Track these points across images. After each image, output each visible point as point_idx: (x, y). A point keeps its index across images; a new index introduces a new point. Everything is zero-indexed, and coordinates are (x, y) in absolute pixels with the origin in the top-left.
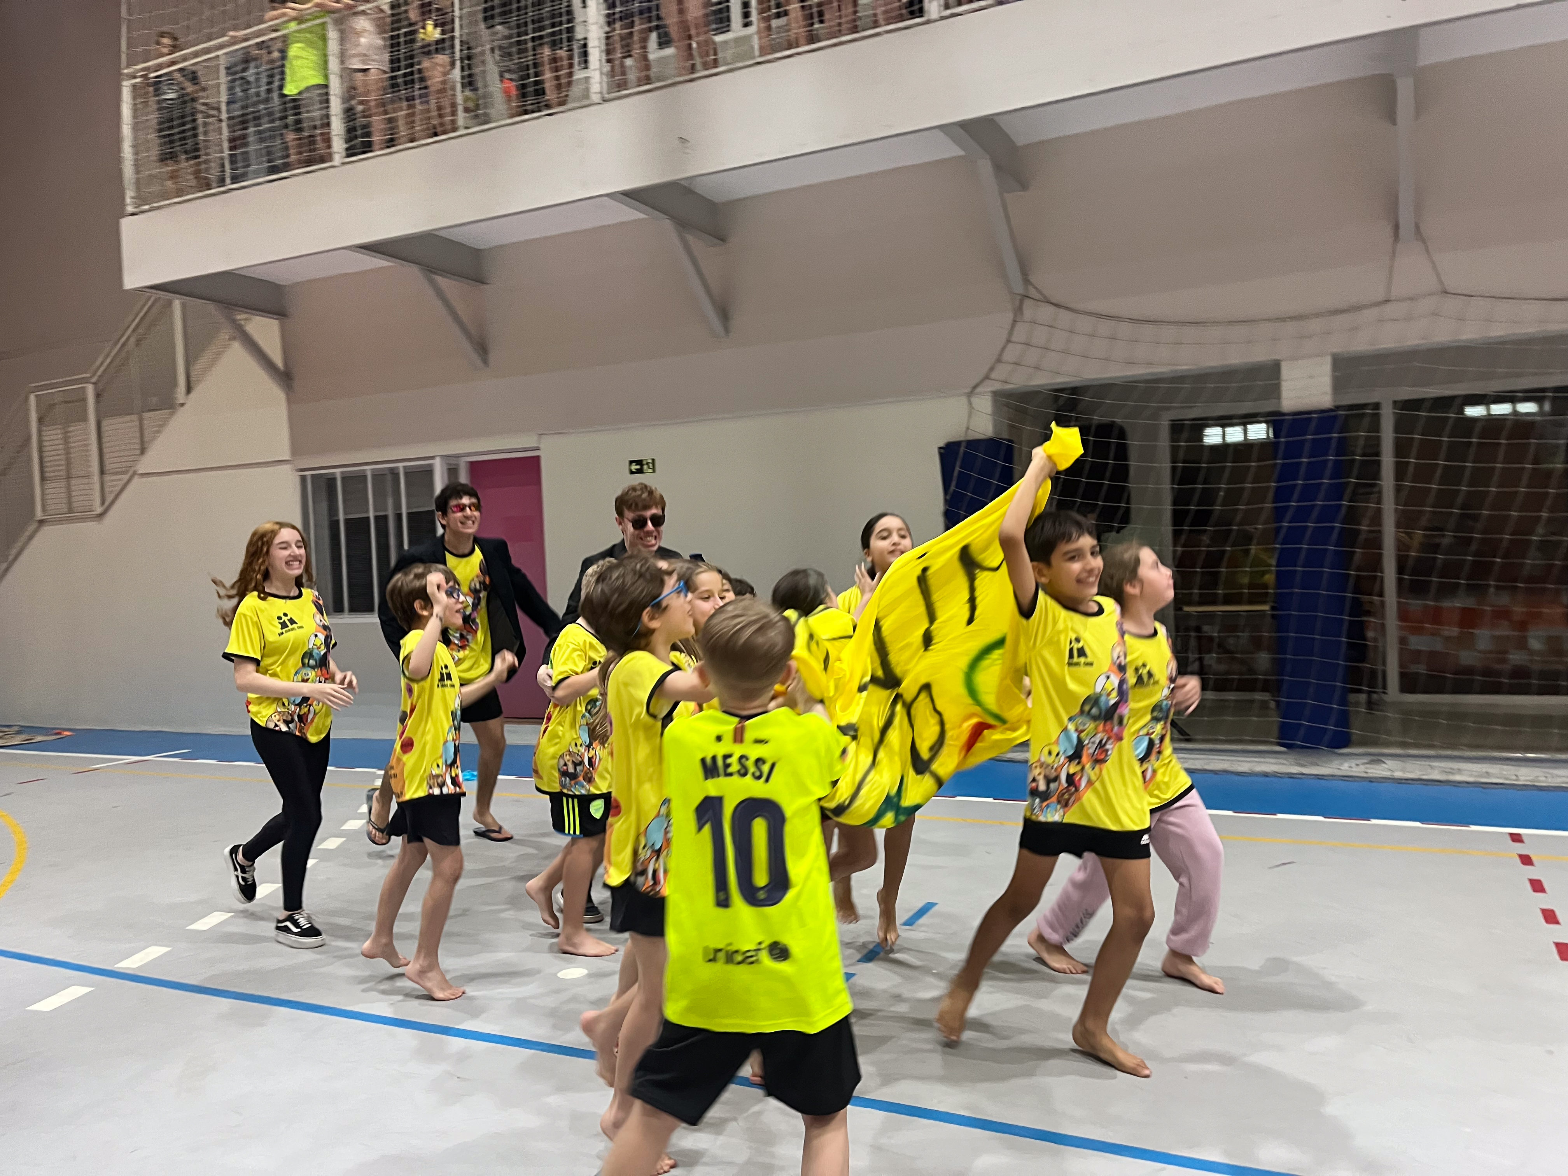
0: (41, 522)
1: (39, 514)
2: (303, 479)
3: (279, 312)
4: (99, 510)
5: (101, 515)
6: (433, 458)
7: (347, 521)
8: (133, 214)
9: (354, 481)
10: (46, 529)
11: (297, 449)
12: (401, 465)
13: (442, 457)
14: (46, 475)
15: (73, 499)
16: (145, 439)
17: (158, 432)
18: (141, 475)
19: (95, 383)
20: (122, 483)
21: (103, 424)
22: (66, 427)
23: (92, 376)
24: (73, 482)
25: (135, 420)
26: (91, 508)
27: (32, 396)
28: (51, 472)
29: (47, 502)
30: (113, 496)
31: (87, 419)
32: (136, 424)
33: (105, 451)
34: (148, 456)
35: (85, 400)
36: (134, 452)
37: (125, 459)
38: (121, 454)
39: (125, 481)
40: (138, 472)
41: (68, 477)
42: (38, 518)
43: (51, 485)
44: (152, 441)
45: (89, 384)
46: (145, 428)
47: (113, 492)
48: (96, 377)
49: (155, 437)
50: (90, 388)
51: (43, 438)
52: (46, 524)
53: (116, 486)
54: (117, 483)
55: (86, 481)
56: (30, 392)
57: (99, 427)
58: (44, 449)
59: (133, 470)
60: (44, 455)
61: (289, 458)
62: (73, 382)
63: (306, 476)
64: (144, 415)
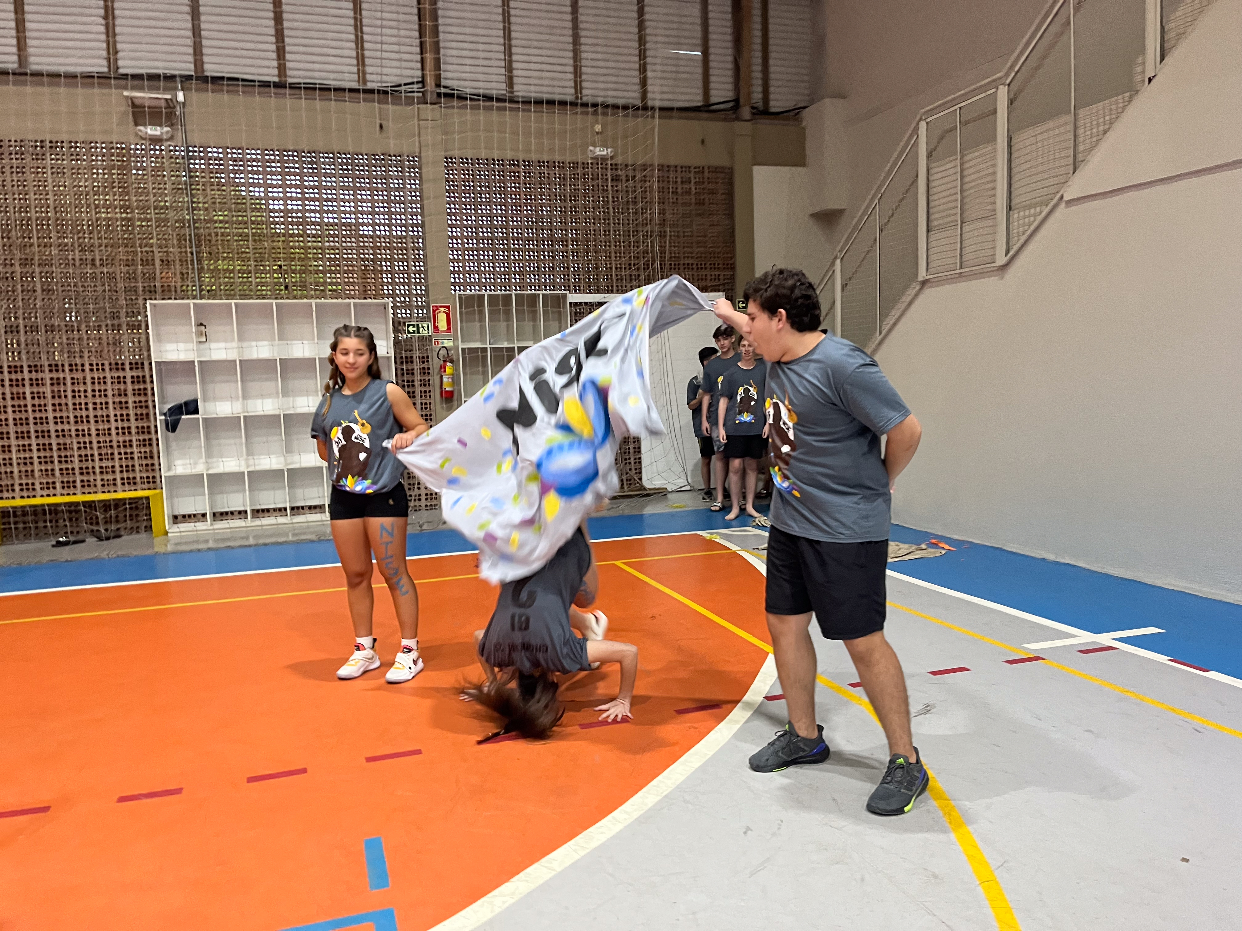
0: (924, 283)
1: (922, 274)
4: (1001, 259)
5: (1005, 267)
10: (928, 292)
14: (934, 223)
15: (966, 251)
16: (1081, 148)
17: (1105, 132)
18: (1070, 203)
19: (1009, 85)
20: (1039, 218)
21: (1014, 141)
22: (962, 157)
23: (1007, 75)
24: (966, 228)
25: (1066, 124)
26: (989, 259)
27: (923, 125)
28: (940, 218)
29: (932, 258)
30: (1023, 238)
31: (994, 138)
32: (1070, 127)
33: (1015, 178)
34: (1084, 173)
35: (995, 112)
36: (1062, 171)
37: (1046, 183)
38: (1040, 177)
39: (1044, 214)
40: (1066, 198)
41: (962, 223)
42: (920, 278)
43: (938, 236)
44: (1092, 148)
45: (1001, 87)
46: (1081, 131)
47: (1024, 232)
48: (1013, 74)
49: (1098, 141)
50: (1003, 93)
51: (931, 178)
52: (928, 285)
53: (1030, 224)
54: (1032, 219)
55: (986, 223)
56: (920, 120)
57: (1010, 146)
58: (933, 191)
59: (1058, 197)
60: (932, 198)
62: (977, 91)
64: (1081, 113)
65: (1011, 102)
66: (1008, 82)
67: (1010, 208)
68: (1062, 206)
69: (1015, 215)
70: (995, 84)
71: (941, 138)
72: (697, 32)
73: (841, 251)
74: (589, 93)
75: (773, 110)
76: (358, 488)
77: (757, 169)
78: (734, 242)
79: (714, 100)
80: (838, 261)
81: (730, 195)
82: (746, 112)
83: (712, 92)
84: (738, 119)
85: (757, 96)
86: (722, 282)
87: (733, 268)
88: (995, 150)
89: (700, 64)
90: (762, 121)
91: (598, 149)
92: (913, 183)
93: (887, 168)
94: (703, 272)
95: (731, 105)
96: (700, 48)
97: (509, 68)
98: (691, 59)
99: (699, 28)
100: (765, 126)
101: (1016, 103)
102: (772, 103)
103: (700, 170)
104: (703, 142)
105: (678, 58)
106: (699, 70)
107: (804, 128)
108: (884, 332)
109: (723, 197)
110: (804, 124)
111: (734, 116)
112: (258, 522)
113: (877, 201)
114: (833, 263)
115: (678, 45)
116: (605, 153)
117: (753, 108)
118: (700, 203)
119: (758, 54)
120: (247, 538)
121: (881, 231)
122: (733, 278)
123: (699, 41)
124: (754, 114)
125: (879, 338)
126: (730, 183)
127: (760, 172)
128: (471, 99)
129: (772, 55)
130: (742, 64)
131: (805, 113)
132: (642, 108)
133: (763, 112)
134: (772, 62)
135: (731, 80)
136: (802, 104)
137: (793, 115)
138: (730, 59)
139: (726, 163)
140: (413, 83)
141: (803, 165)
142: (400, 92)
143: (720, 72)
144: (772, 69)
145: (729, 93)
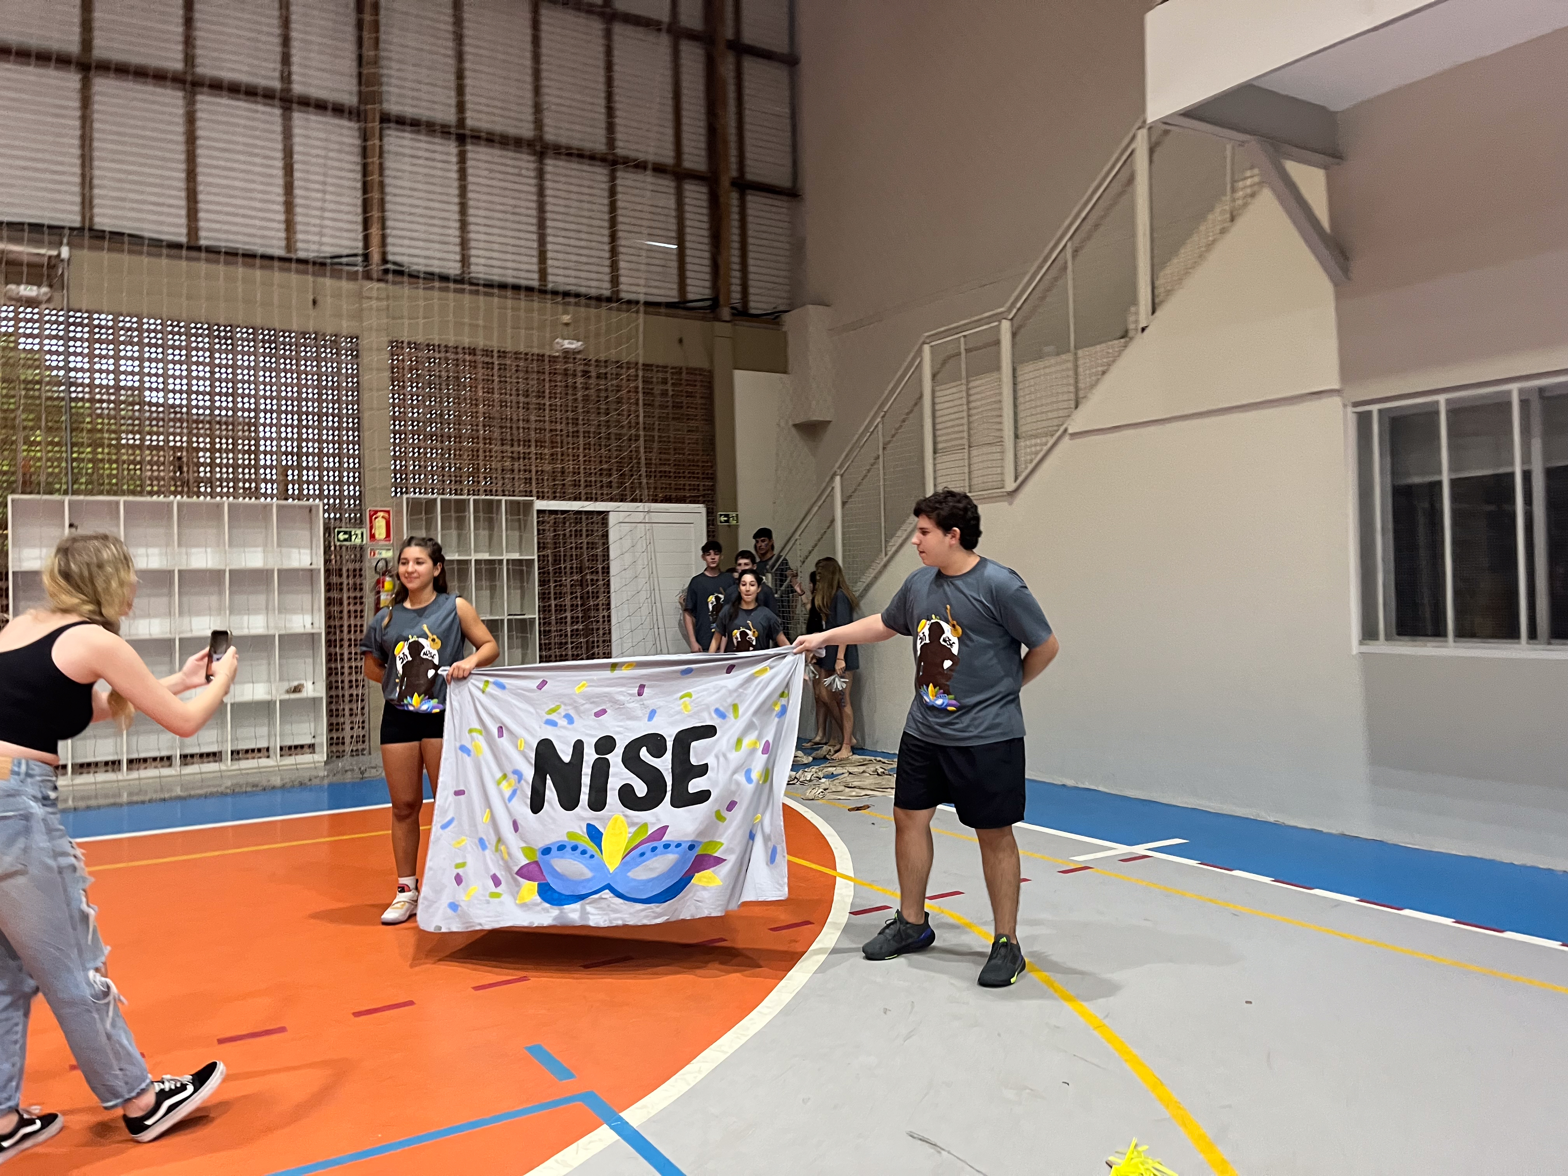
2: (1364, 418)
3: (1332, 152)
4: (1010, 486)
5: (1013, 493)
11: (1351, 371)
14: (940, 446)
15: (975, 474)
16: (1081, 385)
17: (1104, 373)
18: (1074, 435)
19: (1012, 319)
20: (1045, 448)
21: (1019, 373)
22: (968, 382)
23: (1010, 310)
24: (974, 452)
25: (1068, 361)
26: (999, 484)
27: (926, 348)
28: (947, 441)
30: (1030, 467)
31: (998, 368)
32: (1070, 365)
33: (1021, 407)
34: (1086, 408)
35: (998, 343)
36: (1065, 405)
37: (1050, 415)
38: (1045, 409)
39: (1049, 445)
40: (1070, 431)
41: (970, 447)
43: (945, 458)
44: (1093, 386)
45: (1004, 321)
46: (1081, 370)
47: (1031, 461)
48: (1014, 311)
49: (1098, 381)
50: (1006, 325)
51: (937, 400)
53: (1037, 453)
54: (1038, 448)
55: (994, 449)
56: (924, 343)
57: (1014, 377)
58: (938, 414)
59: (1062, 429)
60: (938, 420)
61: (1336, 386)
62: (979, 323)
63: (1370, 413)
64: (1080, 353)
65: (1014, 335)
66: (1010, 317)
67: (1016, 436)
68: (1066, 438)
69: (1022, 443)
70: (999, 317)
71: (944, 363)
72: (672, 224)
73: (840, 467)
74: (556, 280)
75: (752, 312)
76: (424, 707)
77: (736, 373)
78: (714, 450)
79: (690, 297)
80: (838, 478)
81: (709, 398)
82: (726, 313)
83: (689, 289)
84: (718, 319)
85: (736, 297)
86: (702, 493)
87: (713, 477)
88: (1000, 380)
89: (674, 258)
90: (742, 322)
91: (566, 342)
92: (916, 404)
93: (890, 388)
94: (682, 482)
95: (708, 303)
96: (674, 241)
97: (464, 246)
98: (666, 251)
99: (674, 220)
100: (744, 328)
101: (1018, 338)
102: (752, 304)
103: (678, 371)
104: (681, 341)
105: (651, 249)
106: (675, 264)
107: (785, 333)
108: (890, 553)
109: (703, 401)
110: (784, 329)
111: (711, 316)
112: (135, 775)
113: (879, 419)
114: (832, 478)
115: (652, 236)
116: (573, 346)
117: (733, 308)
118: (677, 406)
119: (736, 252)
120: (120, 795)
121: (884, 448)
122: (713, 488)
123: (674, 234)
124: (733, 314)
125: (885, 559)
126: (709, 386)
127: (739, 375)
128: (424, 279)
129: (751, 255)
130: (721, 262)
131: (786, 317)
132: (613, 299)
133: (742, 313)
134: (751, 262)
135: (707, 277)
136: (781, 308)
137: (774, 318)
138: (707, 255)
139: (706, 365)
140: (355, 255)
141: (785, 372)
142: (341, 264)
143: (696, 268)
144: (751, 269)
145: (707, 291)
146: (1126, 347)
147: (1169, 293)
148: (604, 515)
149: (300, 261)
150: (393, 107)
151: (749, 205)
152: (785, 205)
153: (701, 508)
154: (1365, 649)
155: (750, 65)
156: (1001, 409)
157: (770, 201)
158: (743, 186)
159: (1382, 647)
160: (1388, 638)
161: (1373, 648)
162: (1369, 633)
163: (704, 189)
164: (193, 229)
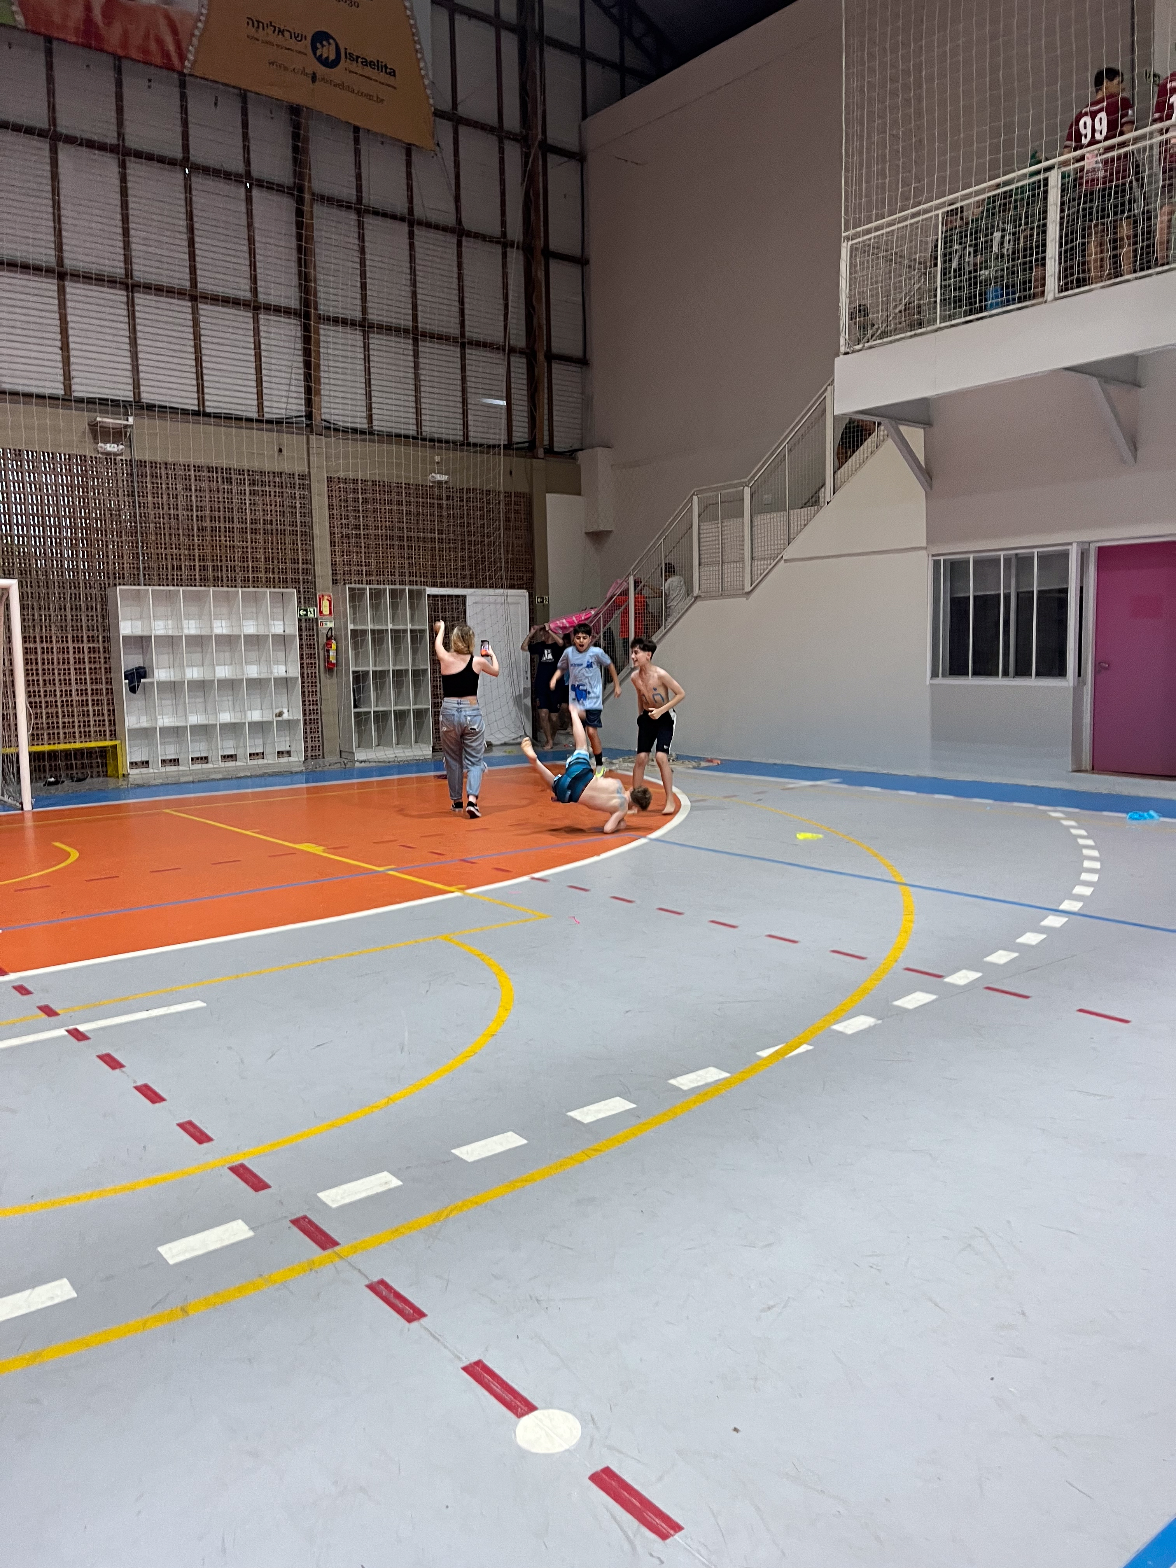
0: (696, 598)
1: (696, 592)
2: (936, 563)
3: (926, 423)
4: (748, 588)
5: (750, 593)
6: (1070, 544)
7: (975, 597)
8: (846, 353)
9: (987, 565)
10: (699, 603)
11: (931, 539)
12: (1035, 551)
13: (1078, 543)
14: (703, 561)
15: (726, 580)
16: (792, 531)
17: (805, 525)
18: (787, 561)
19: (751, 487)
20: (770, 567)
21: (755, 520)
22: (722, 522)
23: (750, 481)
24: (726, 566)
25: (784, 516)
26: (740, 587)
27: (695, 498)
28: (708, 558)
29: (702, 582)
30: (761, 577)
31: (742, 516)
32: (785, 519)
33: (755, 541)
34: (794, 545)
35: (742, 500)
36: (782, 542)
37: (773, 548)
38: (769, 543)
39: (772, 565)
40: (784, 558)
41: (723, 562)
42: (695, 595)
43: (706, 569)
44: (798, 533)
45: (746, 487)
46: (792, 522)
47: (761, 574)
48: (753, 482)
49: (801, 530)
50: (747, 491)
51: (702, 531)
52: (699, 599)
53: (764, 570)
54: (765, 567)
55: (738, 565)
56: (694, 494)
57: (752, 522)
58: (702, 540)
59: (780, 557)
60: (702, 544)
61: (924, 545)
62: (731, 486)
63: (940, 560)
64: (792, 512)
65: (752, 495)
66: (751, 485)
67: (752, 558)
68: (782, 561)
69: (756, 563)
70: (743, 485)
71: (707, 508)
72: (503, 386)
74: (428, 430)
75: (555, 450)
77: (548, 495)
78: (533, 551)
79: (516, 440)
81: (530, 514)
82: (541, 452)
83: (514, 434)
84: (534, 456)
85: (546, 439)
86: (525, 582)
87: (532, 571)
88: (743, 523)
89: (504, 411)
90: (552, 459)
91: (438, 475)
92: (687, 532)
93: (669, 521)
94: (512, 574)
95: (527, 445)
96: (505, 399)
97: (370, 408)
98: (499, 407)
99: (504, 383)
100: (552, 462)
101: (754, 499)
102: (555, 444)
103: (509, 495)
104: (511, 473)
105: (492, 406)
106: (505, 416)
107: (579, 466)
109: (526, 516)
110: (579, 462)
111: (530, 454)
113: (662, 540)
115: (491, 396)
116: (441, 478)
117: (544, 448)
118: (508, 520)
119: (546, 406)
122: (532, 579)
123: (504, 394)
124: (545, 453)
126: (531, 506)
127: (551, 498)
128: (343, 431)
129: (555, 408)
130: (537, 415)
131: (580, 454)
132: (465, 444)
133: (550, 451)
134: (555, 413)
135: (526, 425)
136: (576, 447)
137: (571, 454)
138: (526, 409)
139: (526, 490)
140: (302, 416)
141: (579, 494)
142: (292, 423)
143: (519, 418)
144: (555, 418)
145: (526, 435)
146: (818, 511)
147: (843, 483)
148: (464, 597)
149: (269, 422)
150: (323, 309)
151: (554, 371)
152: (579, 369)
153: (525, 593)
154: (932, 682)
155: (555, 267)
156: (743, 541)
157: (566, 367)
158: (551, 357)
159: (940, 681)
160: (943, 676)
161: (937, 681)
162: (935, 674)
163: (524, 360)
164: (201, 400)
